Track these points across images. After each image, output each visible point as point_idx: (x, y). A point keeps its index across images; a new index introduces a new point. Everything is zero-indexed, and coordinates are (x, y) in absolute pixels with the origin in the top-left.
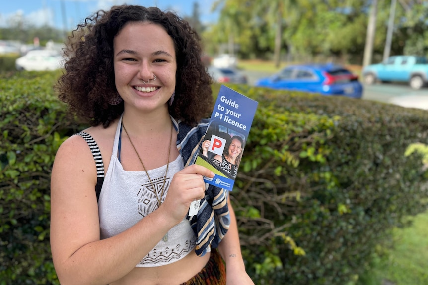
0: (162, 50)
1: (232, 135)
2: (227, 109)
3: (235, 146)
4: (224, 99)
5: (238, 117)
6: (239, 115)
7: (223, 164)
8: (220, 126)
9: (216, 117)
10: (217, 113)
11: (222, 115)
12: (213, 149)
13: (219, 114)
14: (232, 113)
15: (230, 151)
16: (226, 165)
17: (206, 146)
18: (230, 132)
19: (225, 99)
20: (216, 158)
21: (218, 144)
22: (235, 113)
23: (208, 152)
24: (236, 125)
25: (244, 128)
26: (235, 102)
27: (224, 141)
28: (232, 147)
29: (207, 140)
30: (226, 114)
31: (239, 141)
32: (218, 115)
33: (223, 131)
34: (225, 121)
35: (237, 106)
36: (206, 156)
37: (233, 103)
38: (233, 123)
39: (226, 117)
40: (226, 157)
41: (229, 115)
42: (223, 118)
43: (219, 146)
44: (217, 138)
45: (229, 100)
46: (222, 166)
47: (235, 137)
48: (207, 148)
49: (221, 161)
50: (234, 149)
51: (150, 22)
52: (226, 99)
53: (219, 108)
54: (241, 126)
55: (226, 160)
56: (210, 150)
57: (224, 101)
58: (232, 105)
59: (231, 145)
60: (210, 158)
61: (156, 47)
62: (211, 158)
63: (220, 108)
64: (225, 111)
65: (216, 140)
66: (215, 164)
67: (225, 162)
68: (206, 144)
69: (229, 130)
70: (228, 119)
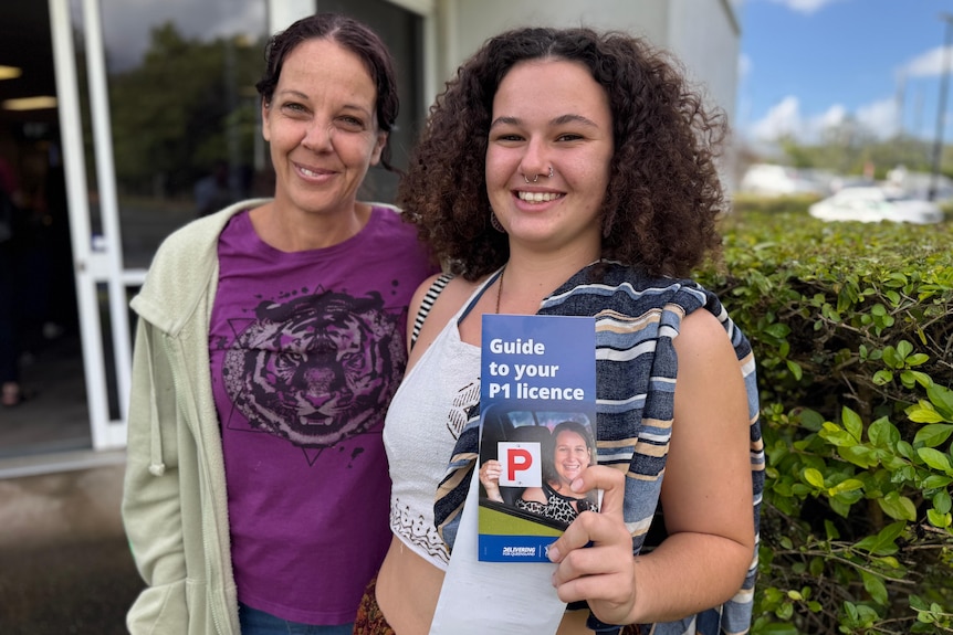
0: (575, 114)
1: (551, 425)
2: (517, 367)
3: (569, 450)
4: (500, 347)
5: (553, 375)
6: (554, 369)
7: (551, 508)
8: (510, 415)
9: (492, 396)
10: (492, 386)
11: (507, 387)
12: (511, 477)
13: (498, 386)
14: (532, 371)
15: (560, 469)
16: (561, 506)
17: (491, 477)
18: (544, 419)
19: (503, 344)
20: (527, 497)
21: (519, 460)
22: (541, 367)
23: (503, 490)
24: (553, 397)
25: (579, 394)
26: (531, 341)
27: (534, 449)
28: (561, 456)
29: (490, 462)
30: (517, 379)
31: (575, 433)
32: (498, 390)
33: (522, 424)
34: (519, 396)
35: (540, 349)
36: (500, 500)
37: (525, 345)
38: (544, 393)
39: (519, 385)
40: (555, 488)
41: (525, 378)
42: (513, 391)
43: (525, 466)
44: (513, 445)
45: (513, 344)
46: (551, 513)
47: (561, 427)
48: (496, 481)
49: (544, 501)
50: (569, 459)
51: (556, 58)
52: (506, 344)
53: (493, 373)
54: (569, 394)
55: (557, 495)
56: (505, 482)
57: (500, 351)
58: (525, 352)
59: (557, 450)
60: (510, 502)
61: (561, 108)
62: (515, 500)
63: (496, 370)
64: (513, 373)
65: (512, 454)
66: (531, 514)
67: (556, 501)
68: (488, 472)
69: (538, 415)
70: (525, 390)
